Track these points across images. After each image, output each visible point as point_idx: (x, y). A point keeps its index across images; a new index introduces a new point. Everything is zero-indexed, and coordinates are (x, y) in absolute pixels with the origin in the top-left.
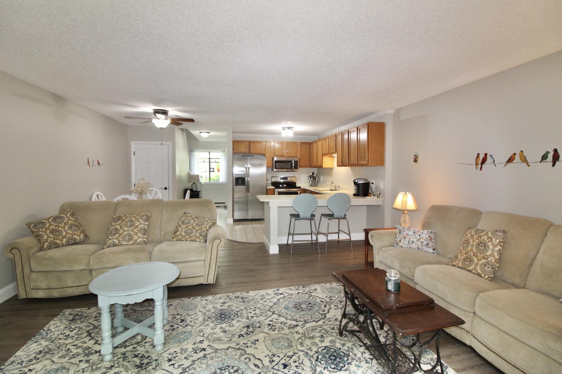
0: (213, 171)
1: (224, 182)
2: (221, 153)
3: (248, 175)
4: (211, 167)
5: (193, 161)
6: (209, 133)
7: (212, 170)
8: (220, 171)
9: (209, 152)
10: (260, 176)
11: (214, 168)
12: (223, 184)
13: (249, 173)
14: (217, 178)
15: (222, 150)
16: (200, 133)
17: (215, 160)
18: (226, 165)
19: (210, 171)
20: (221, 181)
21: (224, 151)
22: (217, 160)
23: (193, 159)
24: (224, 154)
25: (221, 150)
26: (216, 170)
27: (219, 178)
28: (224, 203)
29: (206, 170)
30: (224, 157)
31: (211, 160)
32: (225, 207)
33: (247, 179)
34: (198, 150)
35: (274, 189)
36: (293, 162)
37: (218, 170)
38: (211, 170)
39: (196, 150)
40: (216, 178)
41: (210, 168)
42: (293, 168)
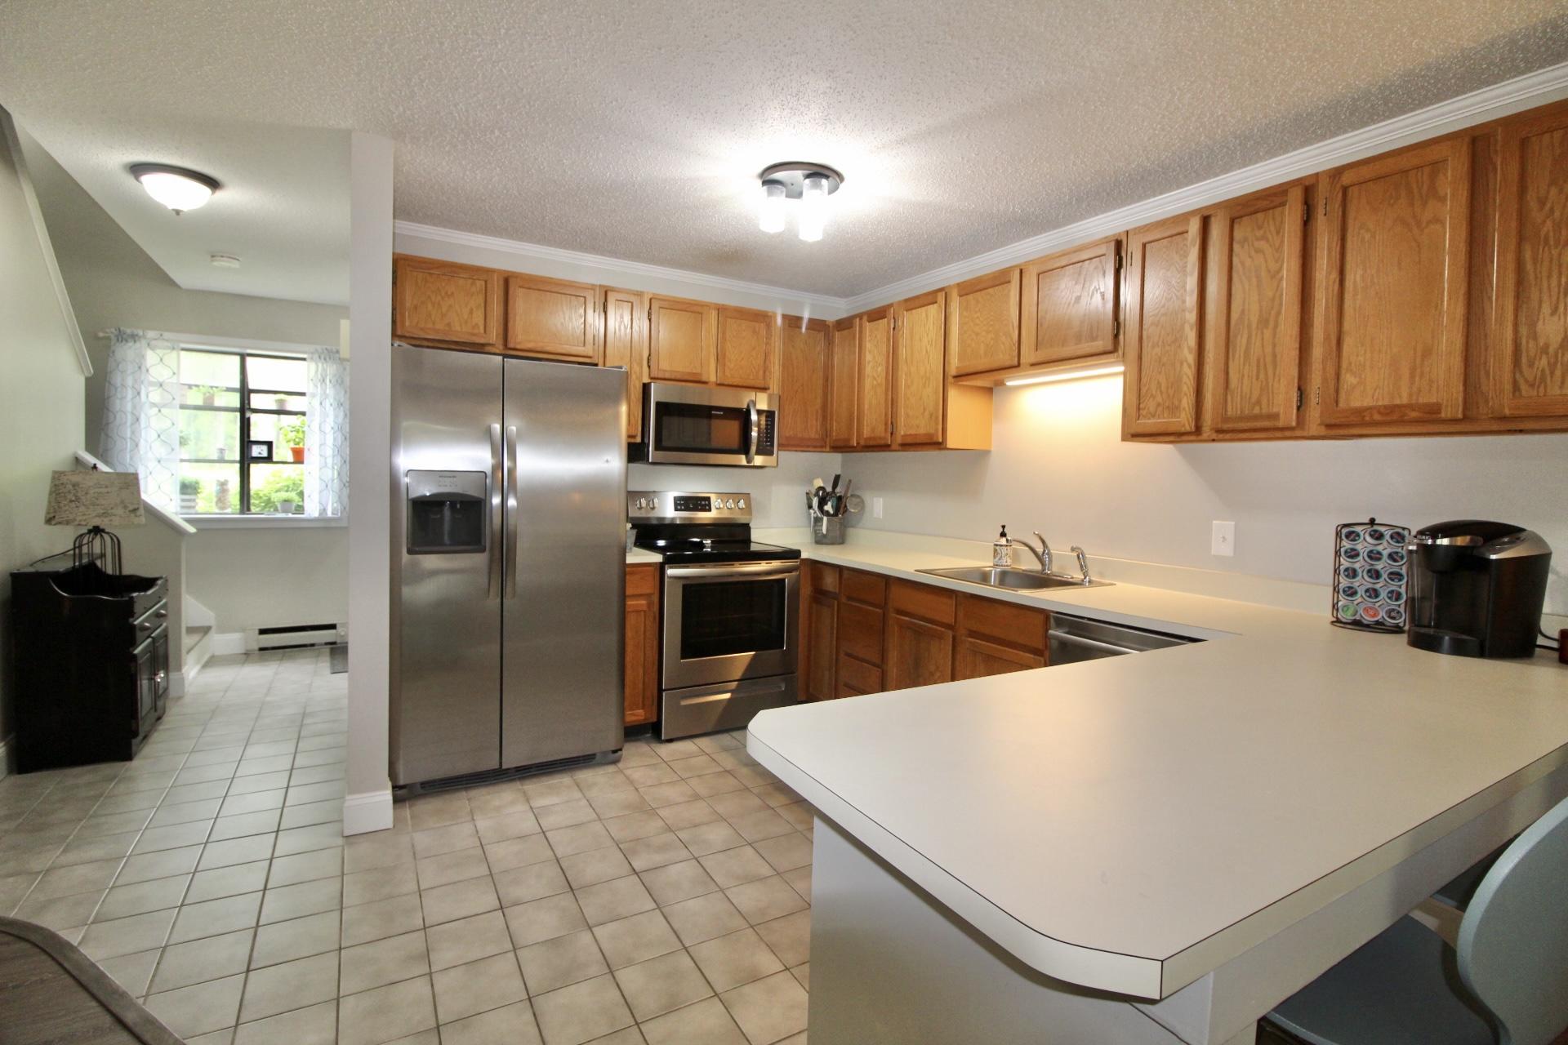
0: (268, 459)
1: (329, 514)
2: (313, 366)
3: (502, 477)
4: (254, 437)
5: (130, 394)
6: (212, 183)
7: (258, 451)
8: (307, 456)
9: (243, 357)
10: (591, 487)
11: (269, 444)
12: (324, 528)
13: (512, 471)
14: (293, 495)
15: (319, 348)
16: (138, 169)
17: (281, 402)
18: (341, 429)
19: (246, 461)
20: (312, 510)
21: (330, 354)
22: (293, 404)
23: (130, 381)
24: (331, 369)
25: (312, 348)
26: (282, 452)
27: (301, 494)
28: (333, 627)
29: (222, 451)
30: (330, 391)
31: (256, 401)
32: (338, 651)
33: (496, 501)
34: (167, 335)
35: (661, 568)
36: (754, 417)
37: (298, 456)
38: (249, 453)
39: (151, 334)
40: (284, 495)
41: (246, 442)
42: (753, 448)
